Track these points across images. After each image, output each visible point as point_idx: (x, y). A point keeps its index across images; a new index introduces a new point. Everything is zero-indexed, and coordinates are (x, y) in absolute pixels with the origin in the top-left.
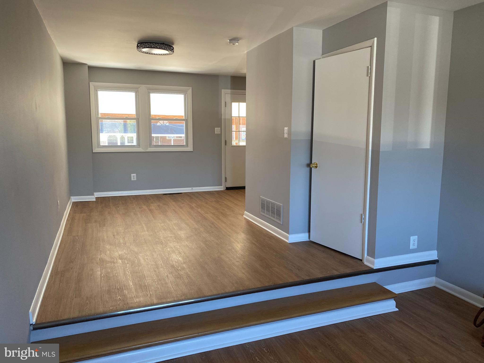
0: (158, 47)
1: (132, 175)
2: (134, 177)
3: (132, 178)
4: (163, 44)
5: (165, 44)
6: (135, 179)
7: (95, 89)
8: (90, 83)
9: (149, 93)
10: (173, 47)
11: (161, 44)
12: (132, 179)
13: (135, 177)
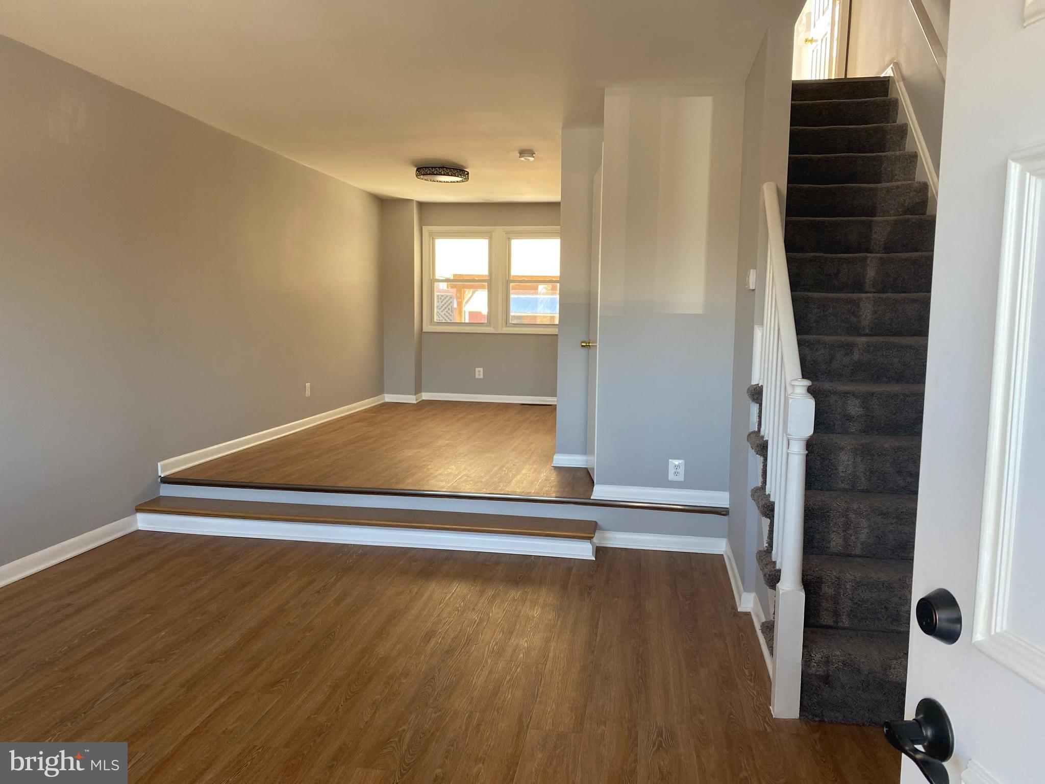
0: (443, 173)
1: (477, 369)
2: (479, 372)
3: (477, 373)
4: (443, 167)
5: (445, 168)
6: (482, 376)
7: (430, 236)
8: (423, 227)
9: (509, 239)
10: (467, 171)
11: (439, 168)
12: (477, 376)
13: (482, 373)
